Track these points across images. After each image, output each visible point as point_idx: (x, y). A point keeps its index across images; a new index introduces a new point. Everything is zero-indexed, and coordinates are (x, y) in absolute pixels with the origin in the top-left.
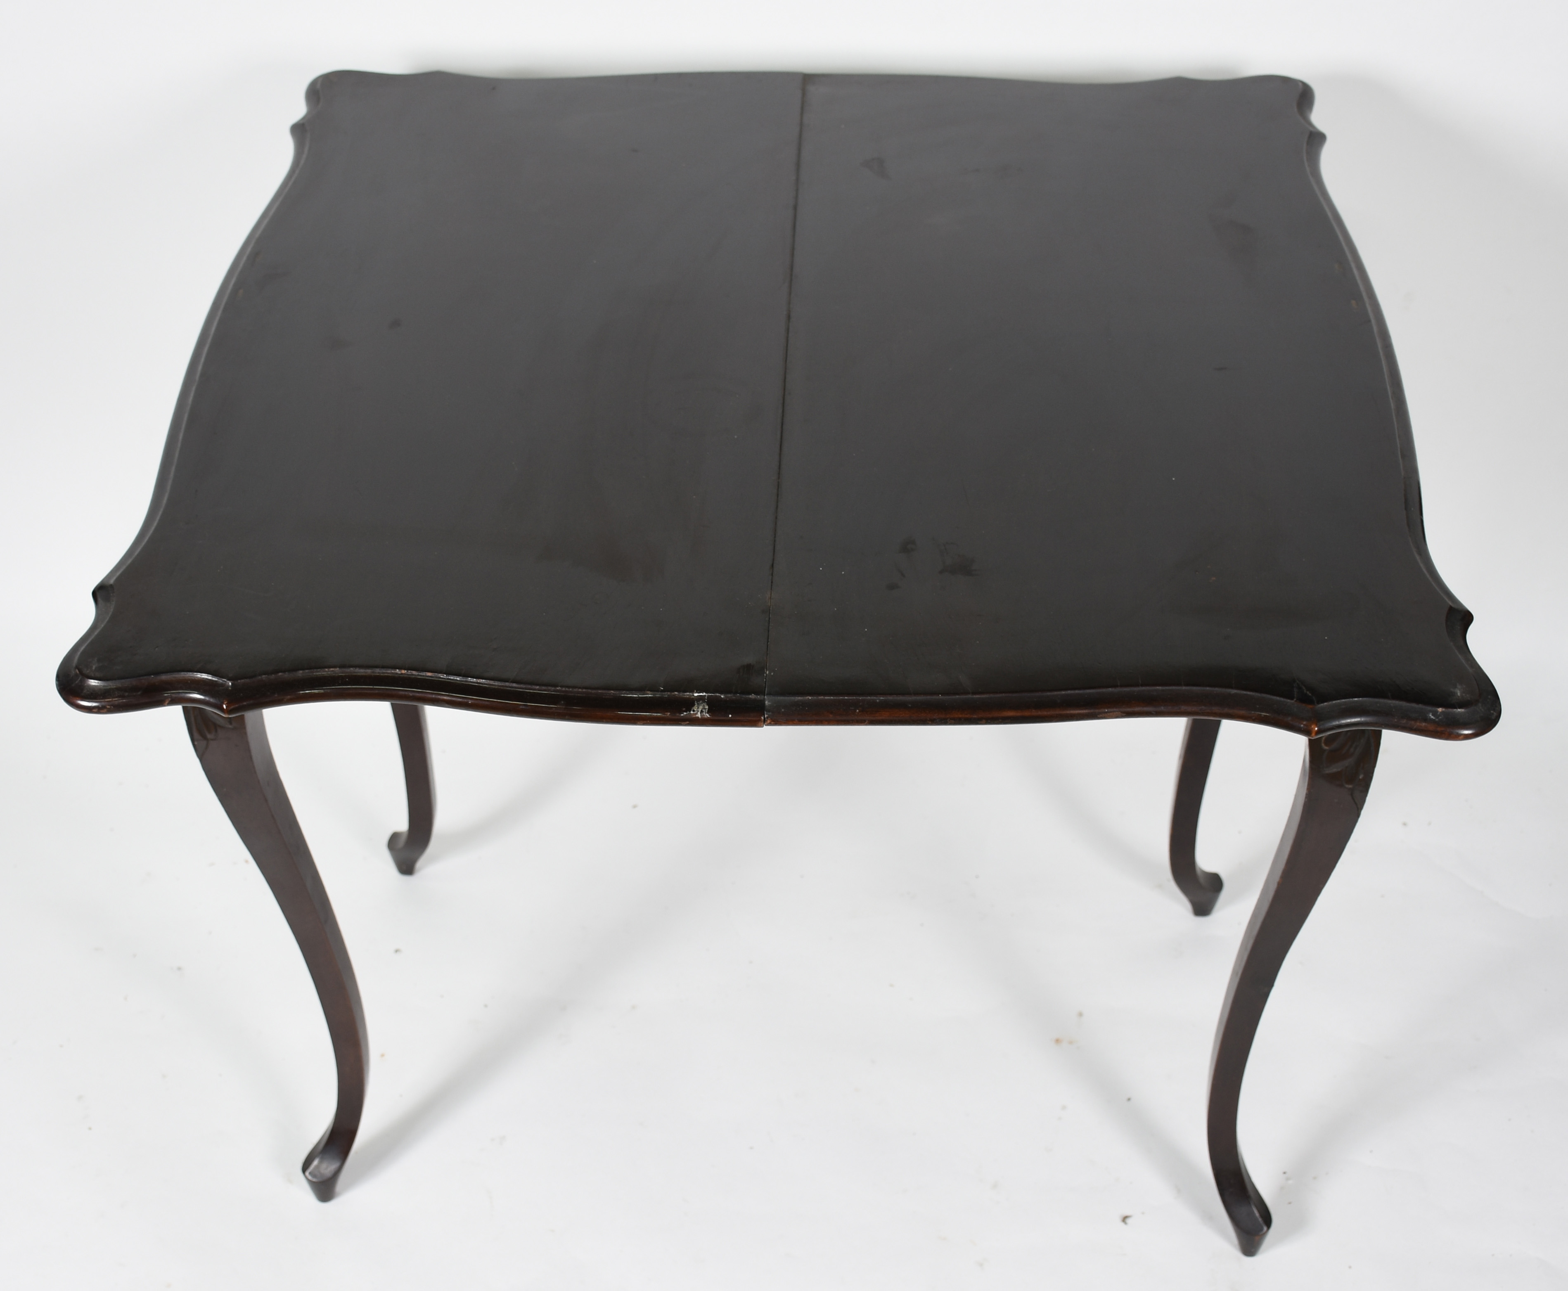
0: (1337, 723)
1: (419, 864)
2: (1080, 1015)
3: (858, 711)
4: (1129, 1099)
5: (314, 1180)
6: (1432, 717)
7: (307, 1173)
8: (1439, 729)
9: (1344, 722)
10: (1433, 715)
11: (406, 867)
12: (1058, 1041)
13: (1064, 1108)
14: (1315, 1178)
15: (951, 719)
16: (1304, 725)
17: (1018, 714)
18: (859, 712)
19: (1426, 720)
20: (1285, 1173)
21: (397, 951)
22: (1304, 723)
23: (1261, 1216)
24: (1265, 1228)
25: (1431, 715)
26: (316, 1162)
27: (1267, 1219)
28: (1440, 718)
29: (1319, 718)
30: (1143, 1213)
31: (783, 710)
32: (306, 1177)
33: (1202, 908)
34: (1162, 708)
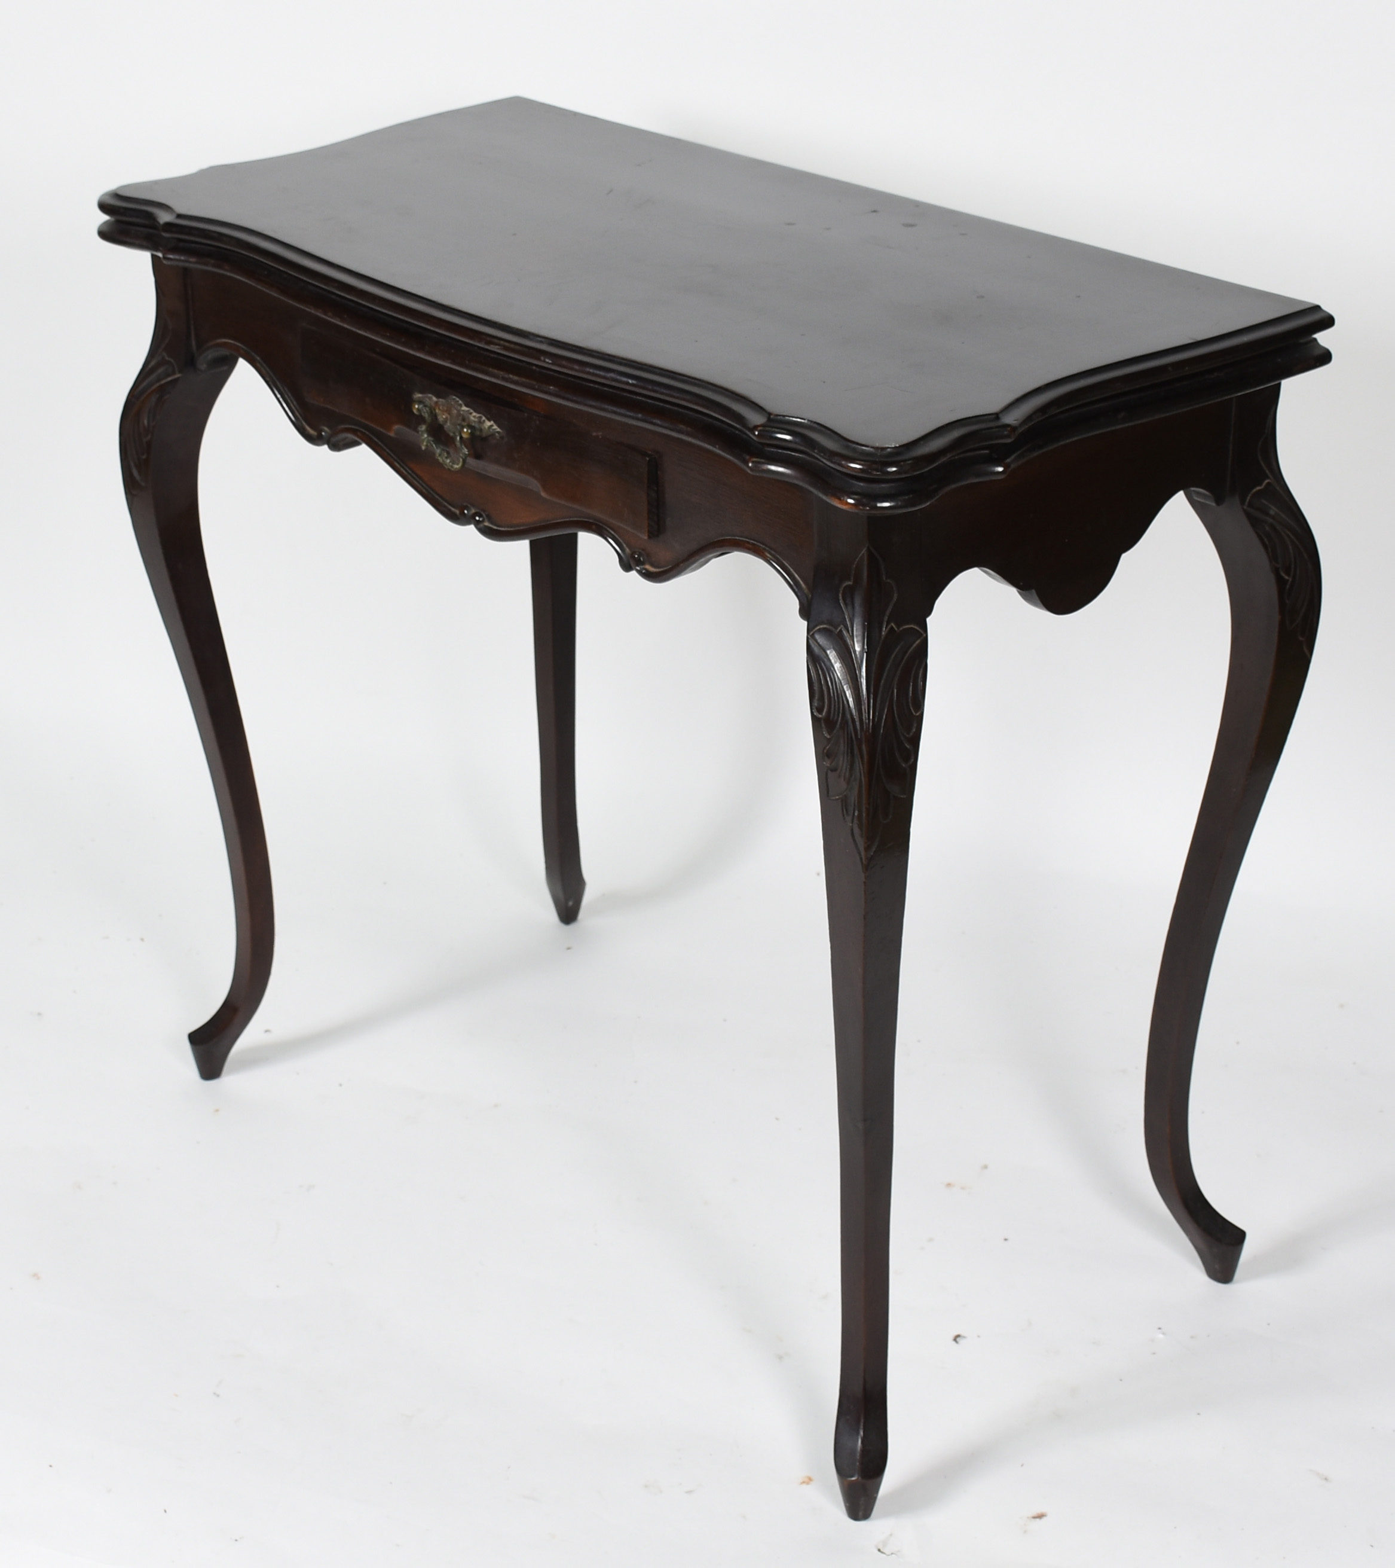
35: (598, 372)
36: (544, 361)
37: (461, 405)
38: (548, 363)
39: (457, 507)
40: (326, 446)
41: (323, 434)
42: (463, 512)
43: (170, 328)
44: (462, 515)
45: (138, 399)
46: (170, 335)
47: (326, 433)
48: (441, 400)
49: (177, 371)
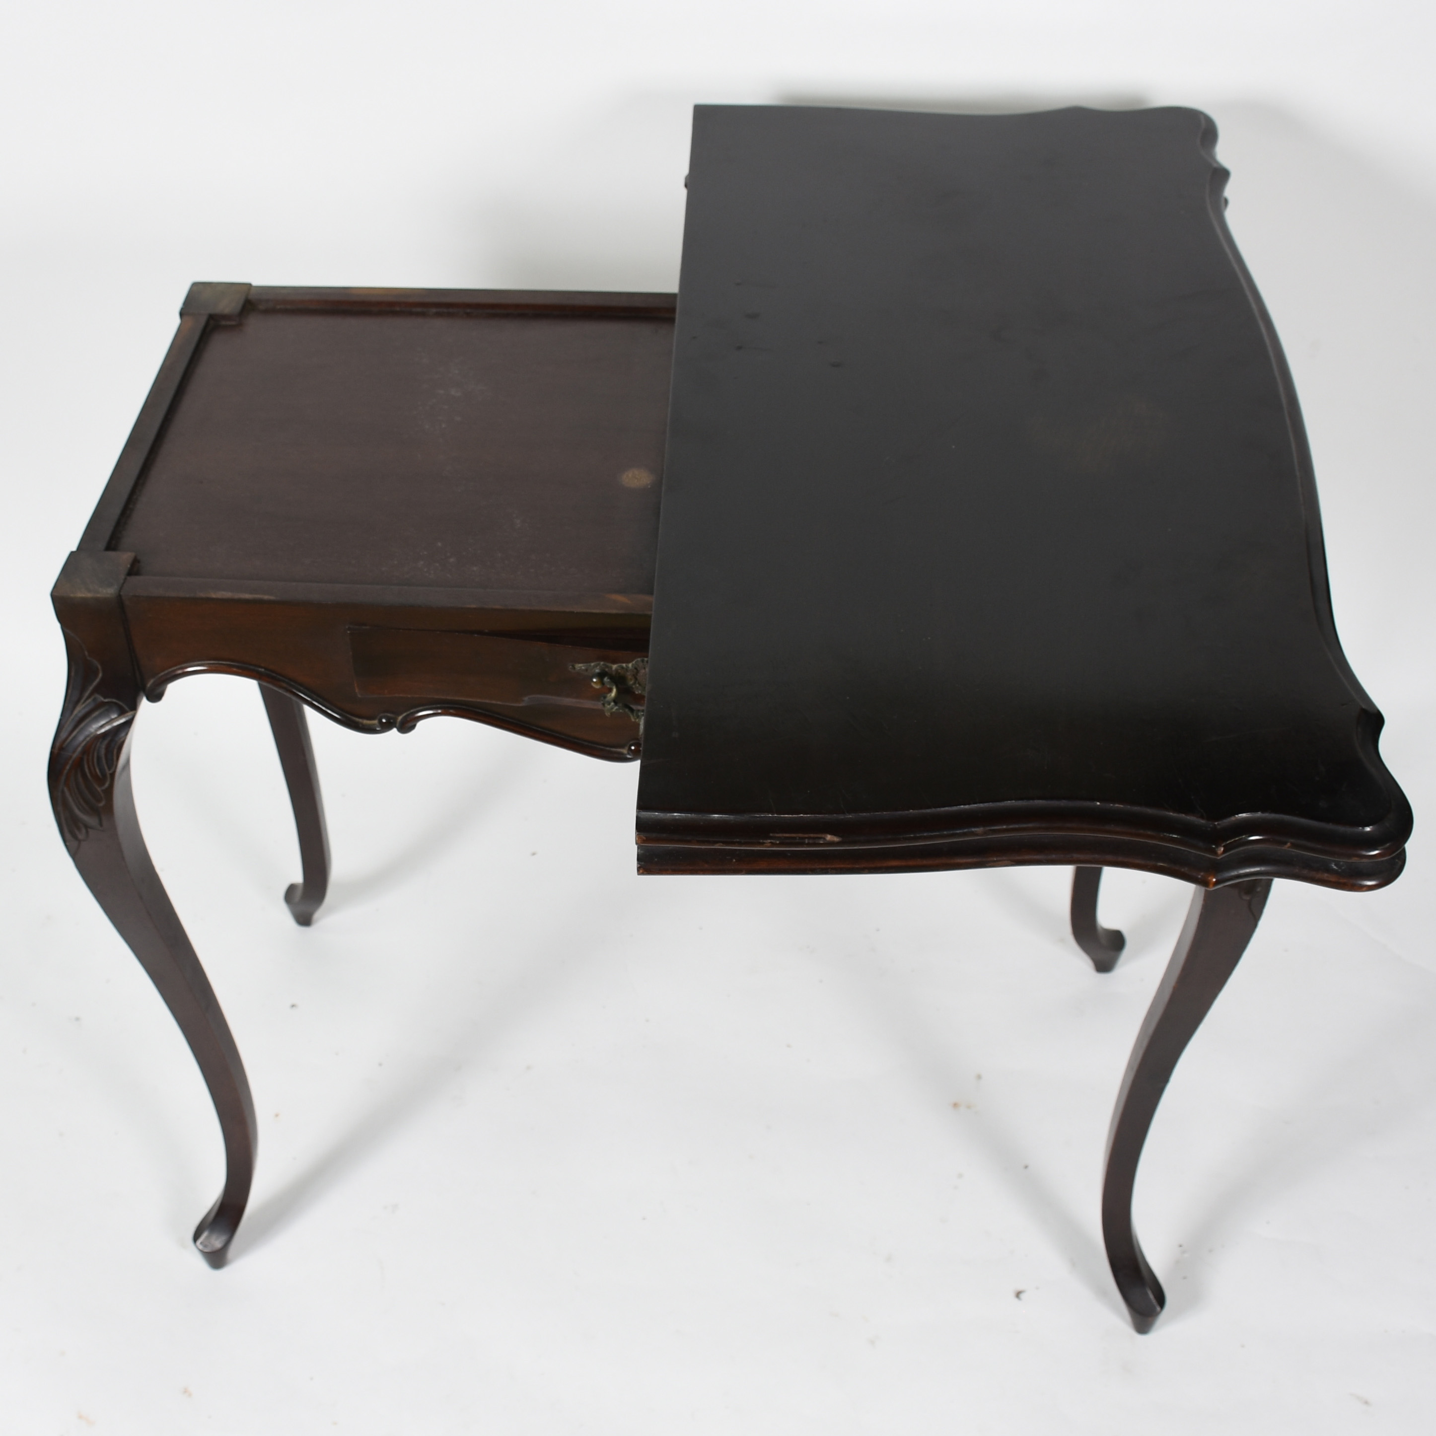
0: (1234, 873)
1: (317, 915)
2: (979, 1077)
3: (734, 860)
4: (1026, 1167)
5: (206, 1250)
6: (1335, 867)
7: (199, 1242)
8: (1342, 881)
9: (1242, 871)
10: (1335, 865)
11: (304, 920)
12: (955, 1105)
13: (960, 1176)
14: (1211, 1251)
15: (832, 869)
16: (1202, 876)
17: (903, 863)
18: (736, 861)
19: (1328, 870)
20: (1181, 1246)
21: (293, 1006)
22: (1202, 874)
23: (1155, 1297)
24: (1158, 1309)
25: (1333, 865)
26: (205, 1235)
27: (1161, 1299)
28: (1343, 868)
29: (1217, 867)
30: (1037, 1288)
31: (656, 860)
32: (197, 1247)
33: (1104, 966)
34: (1054, 856)
39: (622, 747)
40: (395, 730)
41: (384, 721)
42: (630, 749)
43: (97, 669)
44: (630, 752)
45: (74, 752)
46: (100, 675)
47: (388, 719)
48: (624, 665)
49: (127, 708)
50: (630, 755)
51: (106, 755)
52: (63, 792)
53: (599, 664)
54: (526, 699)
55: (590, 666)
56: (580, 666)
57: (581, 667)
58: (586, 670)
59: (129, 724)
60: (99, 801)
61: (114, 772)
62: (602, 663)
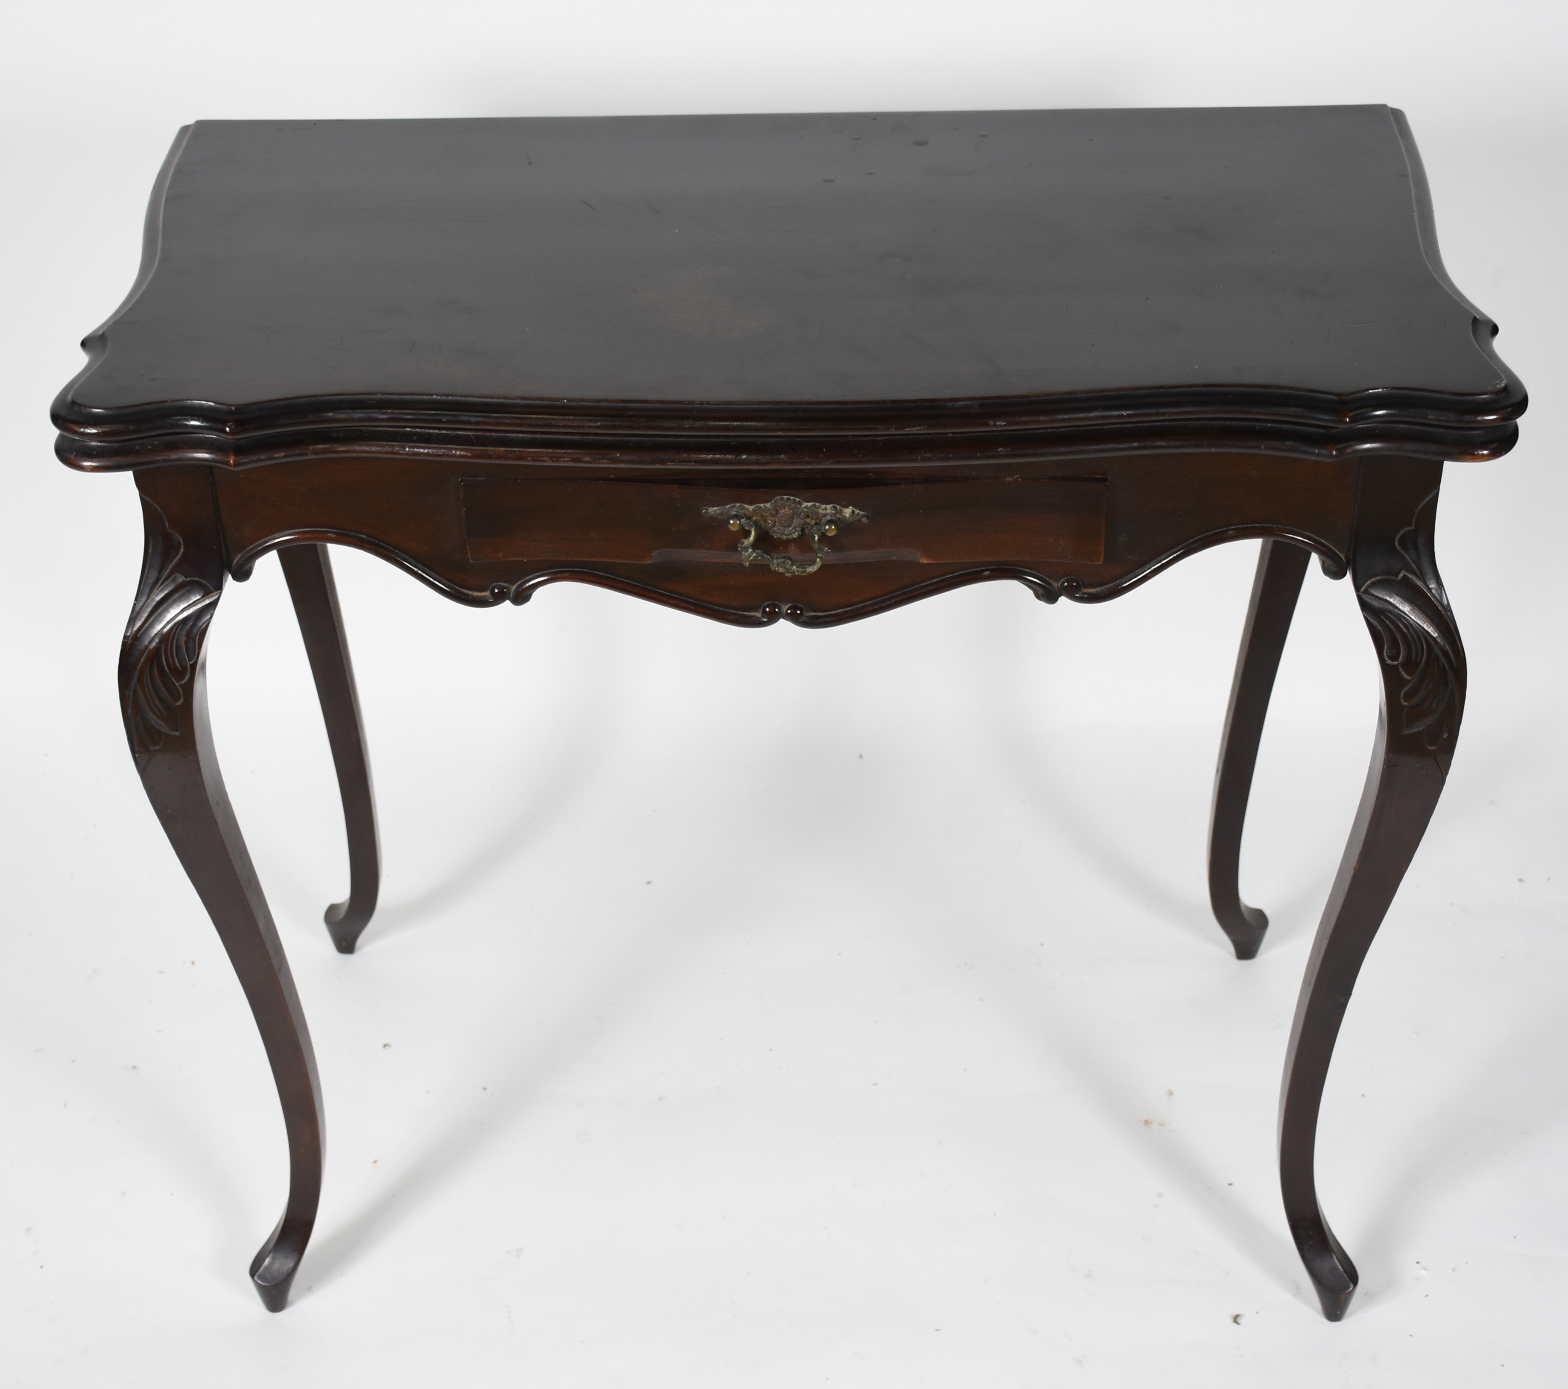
2: (1170, 1093)
4: (1230, 1185)
5: (264, 1284)
7: (257, 1278)
12: (1147, 1122)
23: (1346, 1272)
24: (1351, 1287)
26: (267, 1262)
27: (1353, 1276)
32: (256, 1283)
33: (1247, 950)
35: (1075, 416)
36: (995, 425)
37: (800, 503)
38: (1001, 426)
39: (755, 609)
40: (508, 602)
41: (496, 591)
42: (764, 611)
43: (179, 542)
44: (764, 615)
45: (150, 642)
46: (182, 550)
47: (501, 589)
48: (762, 505)
49: (213, 589)
50: (765, 618)
51: (186, 642)
52: (135, 690)
53: (735, 506)
54: (655, 554)
55: (726, 508)
56: (712, 510)
57: (715, 511)
58: (722, 514)
59: (213, 605)
60: (177, 699)
61: (196, 662)
62: (738, 505)
